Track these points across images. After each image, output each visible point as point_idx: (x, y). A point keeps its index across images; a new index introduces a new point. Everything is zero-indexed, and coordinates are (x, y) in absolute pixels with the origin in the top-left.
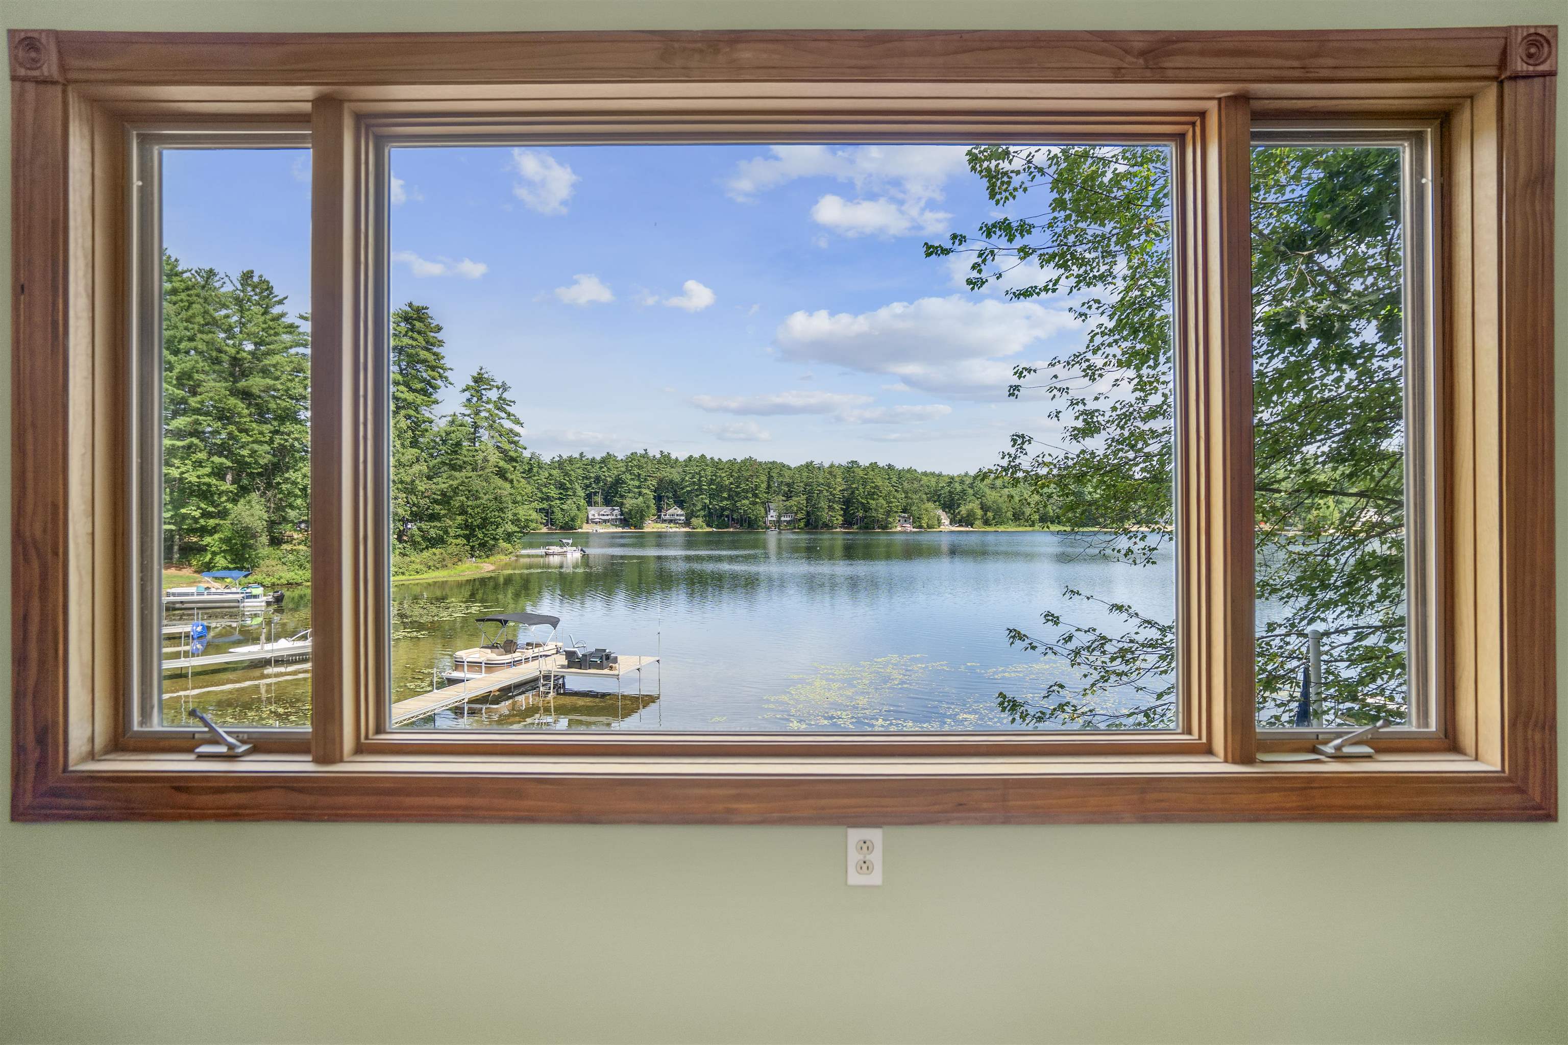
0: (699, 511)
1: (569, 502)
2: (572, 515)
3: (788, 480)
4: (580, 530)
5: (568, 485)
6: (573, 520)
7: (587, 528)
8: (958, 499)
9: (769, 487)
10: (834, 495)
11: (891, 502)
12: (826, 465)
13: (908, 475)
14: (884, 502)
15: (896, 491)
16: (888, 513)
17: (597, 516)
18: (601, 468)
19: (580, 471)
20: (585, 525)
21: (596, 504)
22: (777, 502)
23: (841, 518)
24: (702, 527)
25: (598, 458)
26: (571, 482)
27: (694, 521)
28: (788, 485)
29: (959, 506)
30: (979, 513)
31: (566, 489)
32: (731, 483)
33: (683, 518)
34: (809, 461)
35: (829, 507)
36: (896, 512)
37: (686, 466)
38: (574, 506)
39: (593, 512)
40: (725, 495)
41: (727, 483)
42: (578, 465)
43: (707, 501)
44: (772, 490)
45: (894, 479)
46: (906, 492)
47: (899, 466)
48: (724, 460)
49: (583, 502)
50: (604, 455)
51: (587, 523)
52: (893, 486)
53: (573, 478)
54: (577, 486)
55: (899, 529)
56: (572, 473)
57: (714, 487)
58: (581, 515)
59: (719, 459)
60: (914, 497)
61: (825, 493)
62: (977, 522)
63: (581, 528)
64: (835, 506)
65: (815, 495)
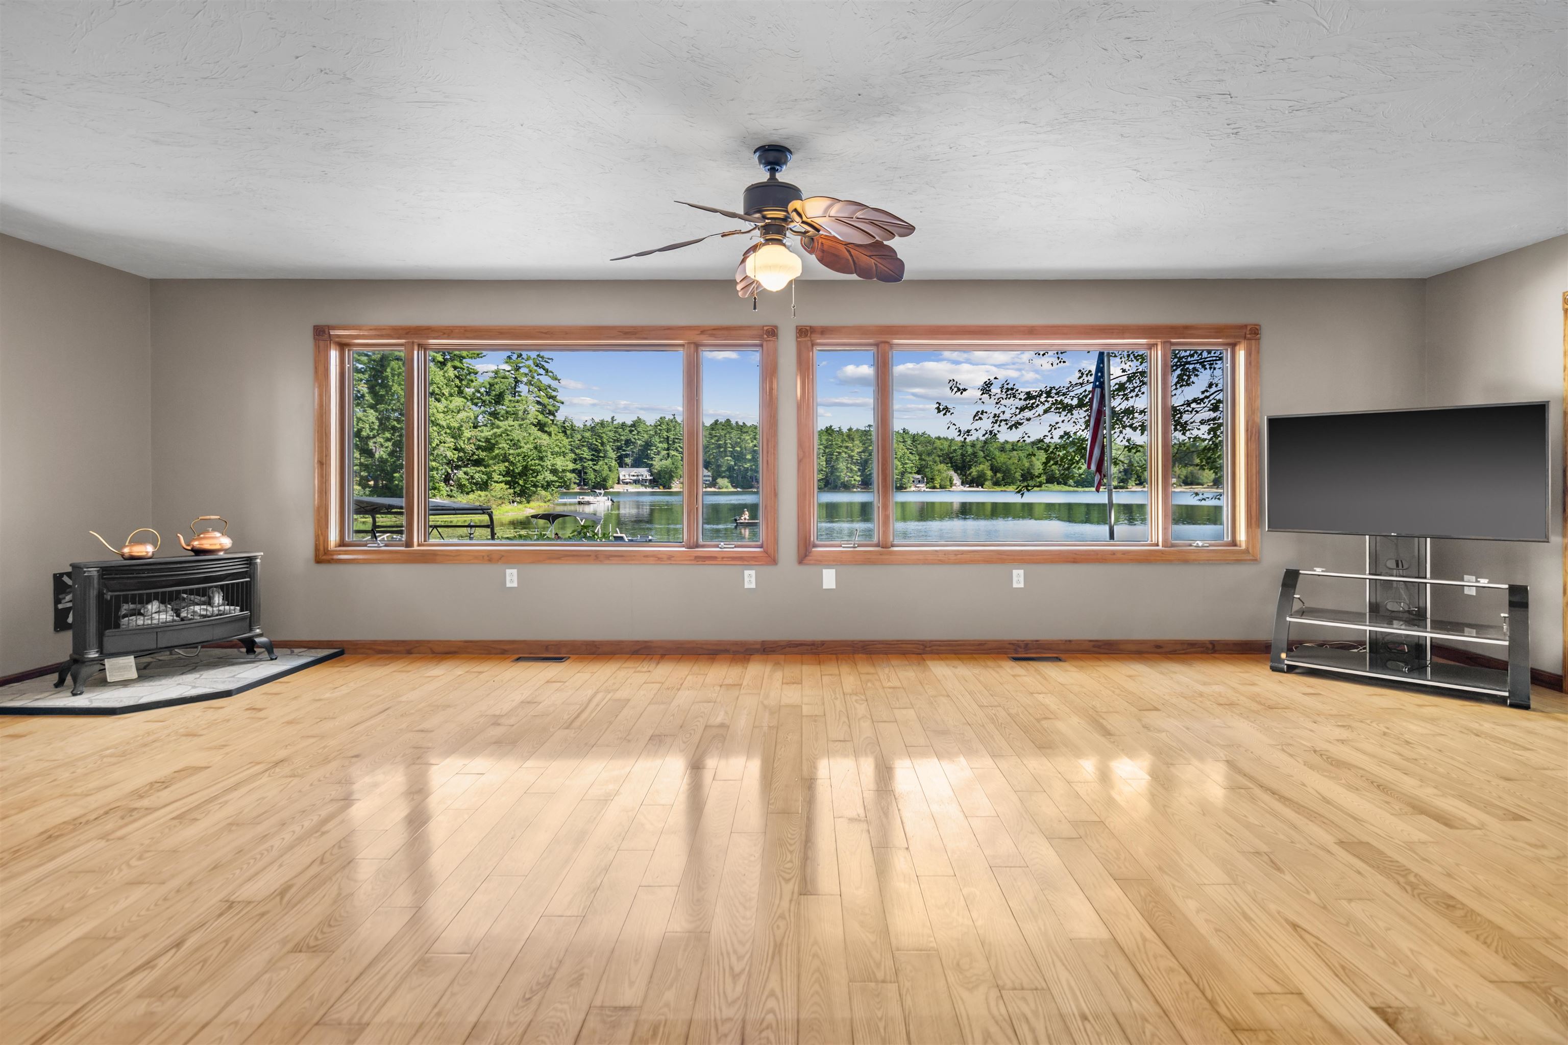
0: (724, 472)
1: (600, 463)
2: (604, 476)
4: (611, 490)
5: (600, 447)
6: (605, 480)
7: (618, 488)
8: (970, 461)
11: (906, 464)
12: (845, 430)
13: (922, 438)
14: (899, 464)
15: (911, 453)
16: (903, 474)
17: (627, 477)
18: (631, 431)
19: (611, 434)
20: (616, 486)
21: (627, 465)
24: (727, 487)
25: (629, 423)
26: (603, 444)
27: (720, 481)
29: (970, 468)
30: (989, 473)
31: (598, 451)
33: (710, 479)
34: (828, 425)
35: (847, 468)
36: (911, 473)
37: (713, 429)
38: (606, 467)
39: (625, 473)
40: (749, 457)
41: (751, 445)
42: (610, 428)
43: (733, 463)
45: (909, 442)
46: (920, 455)
48: (749, 424)
51: (618, 483)
52: (908, 449)
53: (605, 440)
54: (608, 448)
55: (913, 489)
56: (604, 435)
57: (738, 449)
58: (613, 476)
59: (744, 423)
60: (927, 459)
61: (844, 455)
62: (987, 483)
63: (612, 487)
64: (853, 467)
65: (834, 457)
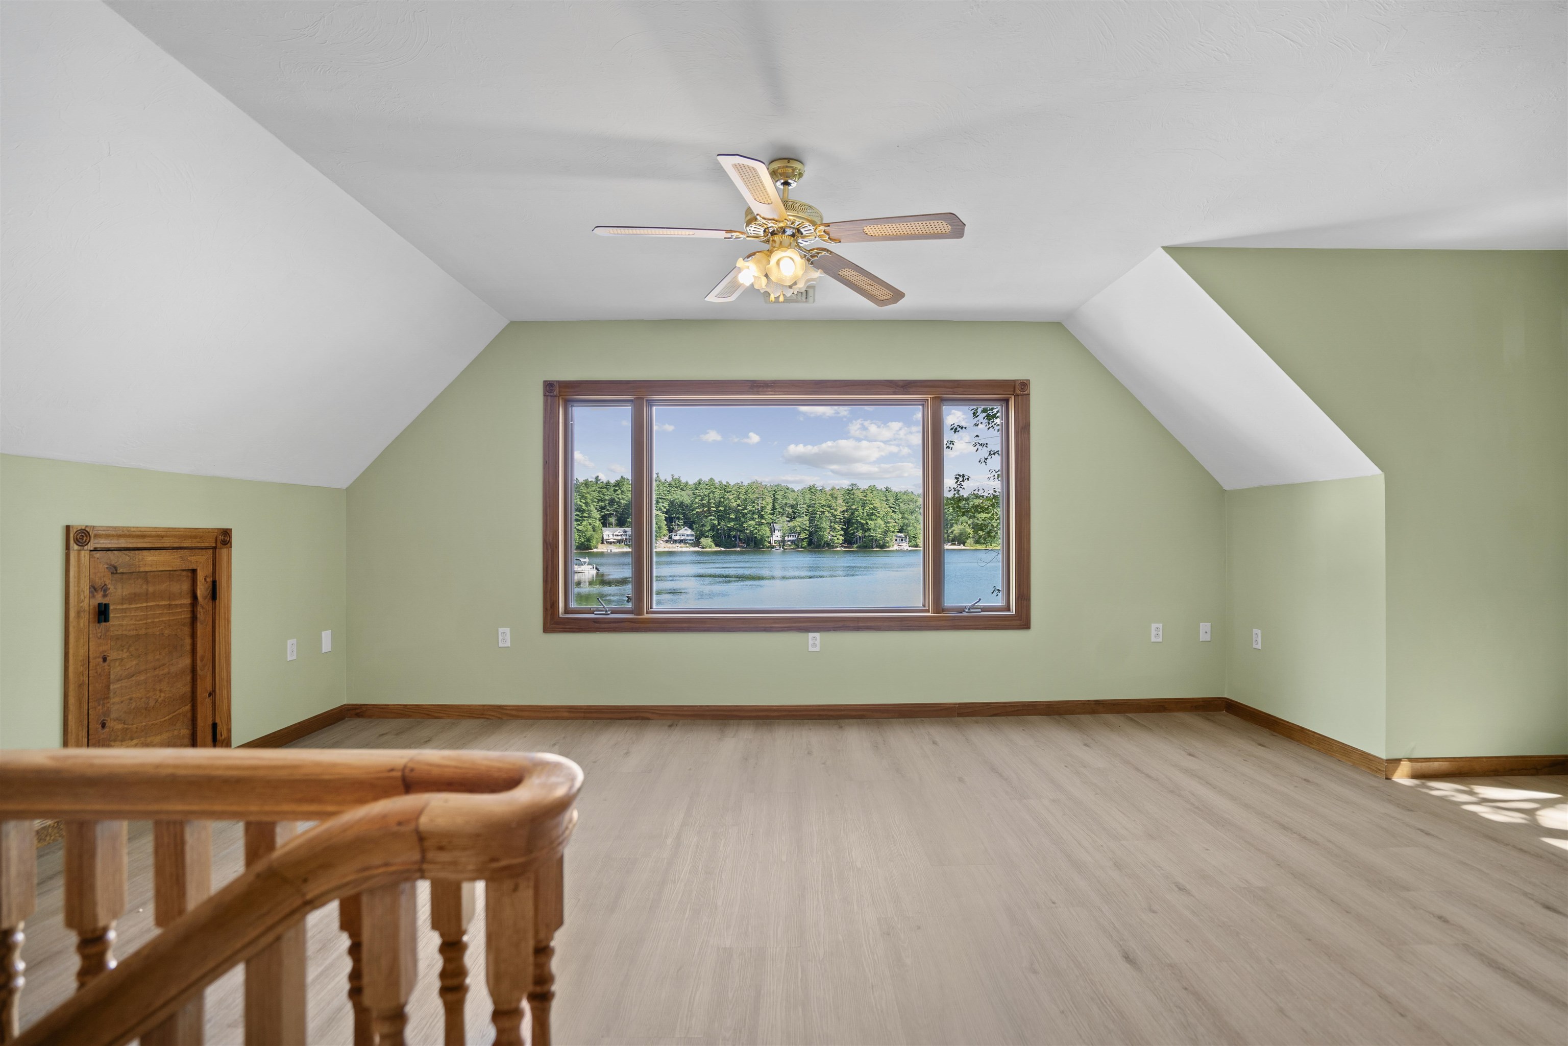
3: (791, 502)
9: (774, 508)
10: (835, 516)
22: (782, 524)
23: (841, 538)
28: (792, 506)
32: (739, 505)
44: (777, 512)
47: (895, 488)
49: (598, 524)
50: (619, 478)
